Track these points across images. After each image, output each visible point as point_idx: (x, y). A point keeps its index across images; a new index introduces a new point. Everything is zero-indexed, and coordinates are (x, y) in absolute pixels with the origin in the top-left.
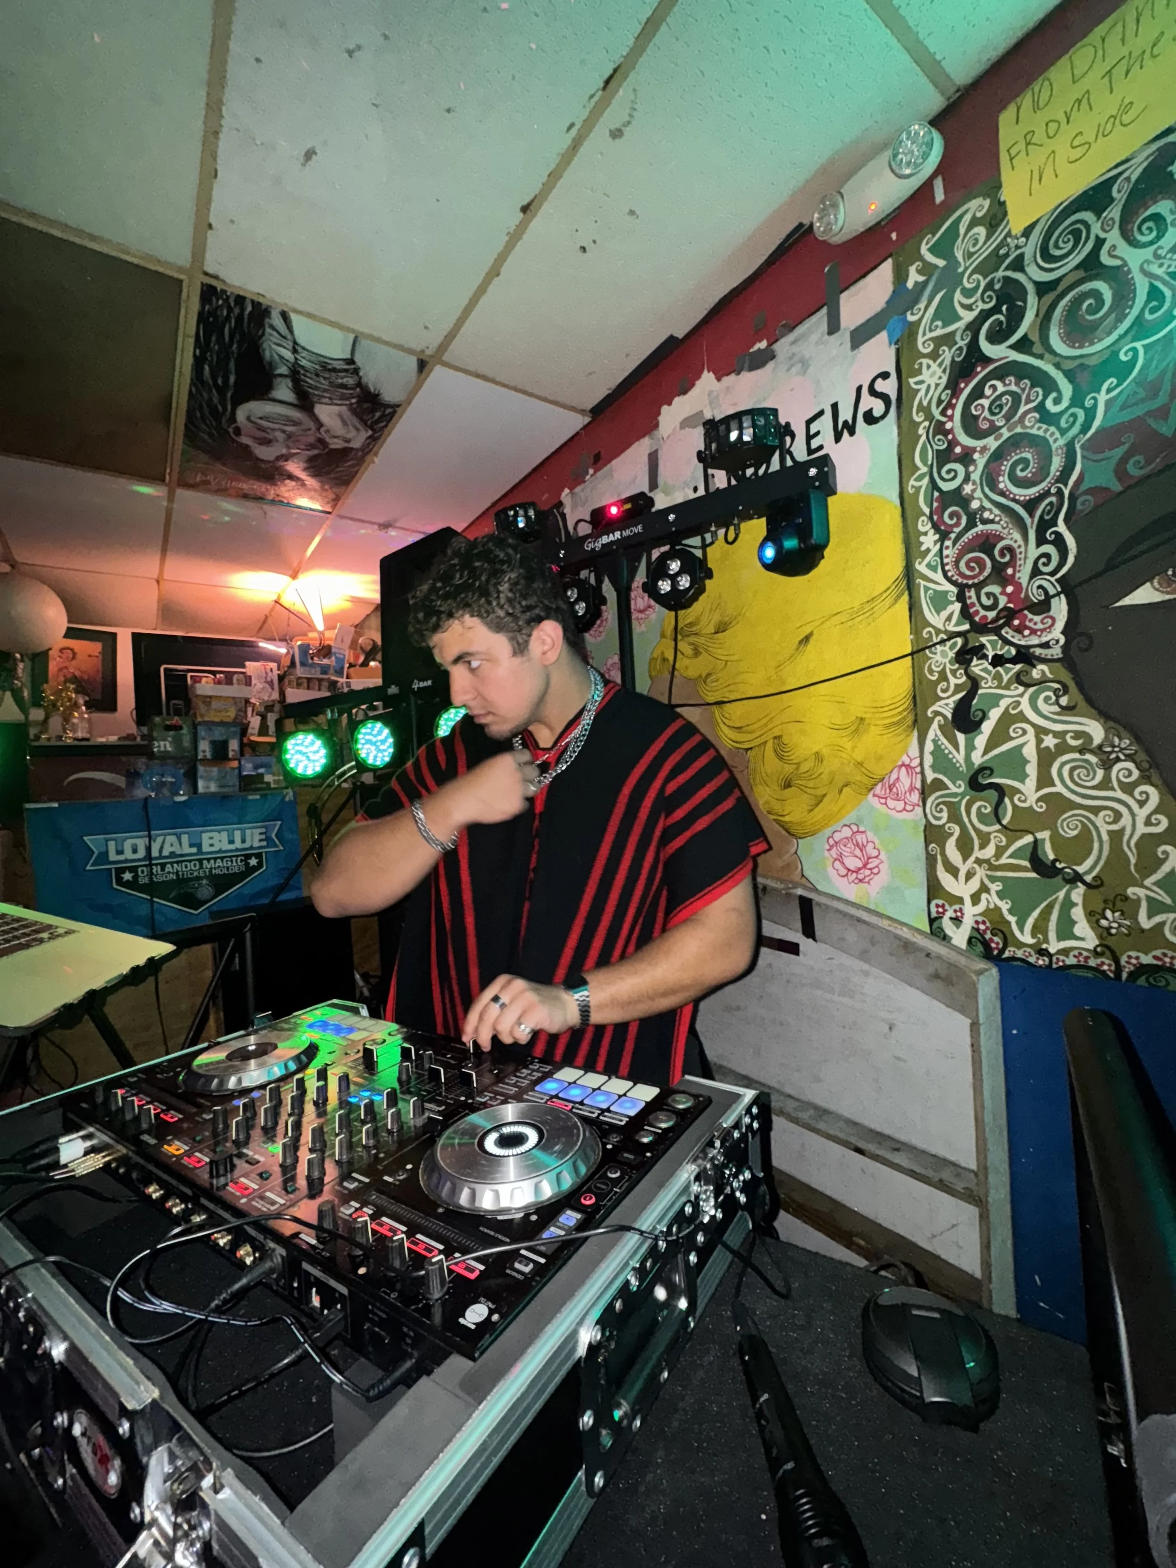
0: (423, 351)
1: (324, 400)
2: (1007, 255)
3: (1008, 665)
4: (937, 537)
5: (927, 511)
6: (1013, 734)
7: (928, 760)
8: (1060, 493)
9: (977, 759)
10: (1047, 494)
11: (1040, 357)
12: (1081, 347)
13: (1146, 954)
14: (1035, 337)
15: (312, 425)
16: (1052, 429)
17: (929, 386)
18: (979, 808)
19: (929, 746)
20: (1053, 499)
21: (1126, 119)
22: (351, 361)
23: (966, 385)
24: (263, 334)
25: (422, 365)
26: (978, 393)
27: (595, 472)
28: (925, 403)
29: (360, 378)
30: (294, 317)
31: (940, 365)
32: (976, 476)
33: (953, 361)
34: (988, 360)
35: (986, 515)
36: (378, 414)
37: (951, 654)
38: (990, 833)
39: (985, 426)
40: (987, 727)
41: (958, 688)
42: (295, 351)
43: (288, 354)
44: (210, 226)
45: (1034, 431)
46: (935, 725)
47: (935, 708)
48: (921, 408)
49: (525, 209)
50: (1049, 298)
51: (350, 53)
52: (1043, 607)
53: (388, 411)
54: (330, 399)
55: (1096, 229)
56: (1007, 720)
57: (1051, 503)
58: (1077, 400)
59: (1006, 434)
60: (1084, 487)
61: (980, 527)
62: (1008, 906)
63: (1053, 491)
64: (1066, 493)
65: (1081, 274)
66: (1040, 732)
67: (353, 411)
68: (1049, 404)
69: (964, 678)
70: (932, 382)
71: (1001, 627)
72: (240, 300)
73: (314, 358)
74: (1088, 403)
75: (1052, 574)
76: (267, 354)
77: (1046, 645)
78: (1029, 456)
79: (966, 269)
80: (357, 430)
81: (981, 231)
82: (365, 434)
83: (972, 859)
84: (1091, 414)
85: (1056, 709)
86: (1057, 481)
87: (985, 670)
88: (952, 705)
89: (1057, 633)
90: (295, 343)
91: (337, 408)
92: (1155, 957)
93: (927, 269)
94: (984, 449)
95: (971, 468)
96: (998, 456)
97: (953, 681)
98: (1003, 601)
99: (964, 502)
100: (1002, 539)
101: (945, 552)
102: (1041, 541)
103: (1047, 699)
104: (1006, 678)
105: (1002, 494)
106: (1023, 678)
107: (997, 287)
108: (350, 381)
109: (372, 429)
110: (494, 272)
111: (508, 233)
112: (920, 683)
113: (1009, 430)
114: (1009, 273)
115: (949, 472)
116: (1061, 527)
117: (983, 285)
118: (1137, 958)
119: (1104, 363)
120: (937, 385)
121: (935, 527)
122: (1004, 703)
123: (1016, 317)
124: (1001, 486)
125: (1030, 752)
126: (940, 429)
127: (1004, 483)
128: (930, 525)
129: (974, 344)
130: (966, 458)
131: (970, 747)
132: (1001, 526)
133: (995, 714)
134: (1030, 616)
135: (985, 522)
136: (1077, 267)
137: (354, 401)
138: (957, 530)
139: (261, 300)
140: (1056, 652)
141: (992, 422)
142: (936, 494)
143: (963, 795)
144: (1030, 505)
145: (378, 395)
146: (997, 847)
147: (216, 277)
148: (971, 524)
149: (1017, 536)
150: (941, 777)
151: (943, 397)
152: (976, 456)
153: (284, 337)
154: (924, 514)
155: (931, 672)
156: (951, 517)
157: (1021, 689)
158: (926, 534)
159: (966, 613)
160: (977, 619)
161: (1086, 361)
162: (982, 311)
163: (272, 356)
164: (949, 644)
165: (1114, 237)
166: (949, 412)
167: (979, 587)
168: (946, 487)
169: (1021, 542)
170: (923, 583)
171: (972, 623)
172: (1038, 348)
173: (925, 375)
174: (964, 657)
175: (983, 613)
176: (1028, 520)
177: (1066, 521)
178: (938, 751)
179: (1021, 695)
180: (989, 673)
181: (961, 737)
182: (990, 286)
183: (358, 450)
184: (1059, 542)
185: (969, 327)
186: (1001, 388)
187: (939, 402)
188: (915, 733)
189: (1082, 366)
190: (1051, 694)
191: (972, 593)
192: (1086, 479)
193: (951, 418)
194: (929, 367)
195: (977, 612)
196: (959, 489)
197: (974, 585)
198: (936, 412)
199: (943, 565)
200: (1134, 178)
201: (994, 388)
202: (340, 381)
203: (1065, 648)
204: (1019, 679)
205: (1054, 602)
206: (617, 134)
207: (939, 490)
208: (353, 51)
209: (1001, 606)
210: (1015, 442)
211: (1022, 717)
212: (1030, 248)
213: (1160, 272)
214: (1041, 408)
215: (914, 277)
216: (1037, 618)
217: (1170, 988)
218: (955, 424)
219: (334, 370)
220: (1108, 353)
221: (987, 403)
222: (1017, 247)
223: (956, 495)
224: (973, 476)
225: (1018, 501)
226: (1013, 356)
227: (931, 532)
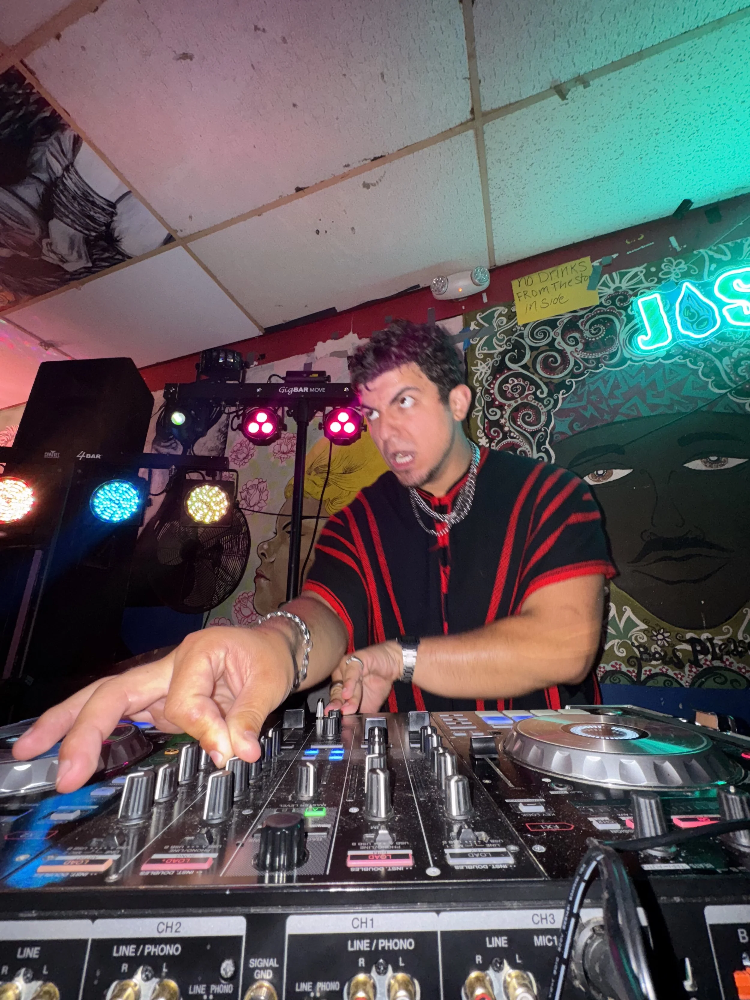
0: (176, 231)
1: (65, 219)
2: (516, 331)
4: (487, 440)
5: (482, 427)
8: (546, 431)
10: (540, 430)
11: (533, 374)
12: (550, 374)
13: (608, 664)
14: (530, 365)
15: (37, 231)
16: (540, 404)
17: (481, 373)
20: (543, 433)
21: (561, 301)
22: (113, 205)
23: (500, 376)
24: (45, 140)
25: (169, 240)
26: (505, 381)
27: (259, 364)
28: (480, 379)
29: (112, 221)
30: (85, 147)
31: (487, 365)
32: (506, 416)
33: (493, 365)
34: (509, 369)
35: (512, 434)
36: (107, 255)
39: (510, 395)
42: (66, 169)
43: (58, 169)
44: (58, 37)
45: (532, 403)
48: (477, 380)
49: (298, 190)
50: (535, 353)
51: (256, 28)
53: (120, 257)
54: (73, 221)
55: (552, 334)
57: (542, 435)
58: (550, 394)
59: (520, 401)
60: (556, 430)
63: (543, 430)
64: (549, 432)
65: (548, 348)
67: (87, 241)
68: (538, 393)
70: (484, 371)
72: (43, 103)
73: (80, 184)
74: (555, 397)
76: (36, 157)
78: (531, 413)
79: (498, 331)
80: (80, 257)
81: (505, 320)
82: (84, 263)
84: (556, 401)
86: (544, 426)
90: (72, 164)
91: (72, 231)
92: (612, 666)
93: (479, 324)
94: (509, 406)
95: (504, 412)
96: (516, 410)
99: (502, 427)
100: (520, 447)
102: (539, 451)
105: (519, 426)
107: (513, 342)
108: (102, 219)
109: (93, 262)
110: (258, 212)
111: (281, 196)
113: (521, 400)
114: (517, 338)
115: (493, 411)
116: (547, 446)
117: (506, 339)
118: (604, 668)
119: (560, 383)
120: (486, 373)
121: (487, 435)
123: (521, 356)
124: (519, 423)
126: (487, 392)
127: (520, 422)
128: (483, 434)
129: (503, 361)
130: (501, 407)
132: (519, 441)
135: (512, 437)
136: (547, 345)
137: (94, 234)
138: (498, 439)
139: (63, 115)
141: (513, 395)
142: (486, 420)
144: (533, 434)
145: (118, 241)
147: (32, 73)
148: (505, 438)
149: (528, 447)
151: (489, 379)
152: (506, 407)
153: (65, 155)
154: (480, 428)
156: (495, 432)
158: (481, 438)
161: (553, 381)
162: (506, 349)
163: (40, 160)
165: (559, 339)
166: (492, 386)
168: (492, 418)
169: (529, 449)
172: (531, 370)
173: (479, 367)
176: (532, 441)
177: (550, 443)
182: (509, 340)
183: (66, 272)
184: (547, 452)
185: (500, 353)
186: (516, 382)
187: (487, 381)
189: (551, 382)
192: (557, 428)
193: (493, 388)
194: (481, 364)
196: (498, 420)
198: (486, 385)
200: (565, 321)
201: (514, 381)
202: (92, 213)
206: (366, 186)
207: (488, 419)
208: (259, 29)
210: (524, 406)
212: (526, 332)
213: (578, 356)
214: (534, 394)
215: (473, 326)
217: (621, 683)
218: (495, 391)
219: (93, 203)
220: (561, 380)
221: (510, 386)
222: (520, 330)
223: (496, 423)
224: (505, 416)
225: (527, 431)
226: (521, 370)
227: (484, 438)
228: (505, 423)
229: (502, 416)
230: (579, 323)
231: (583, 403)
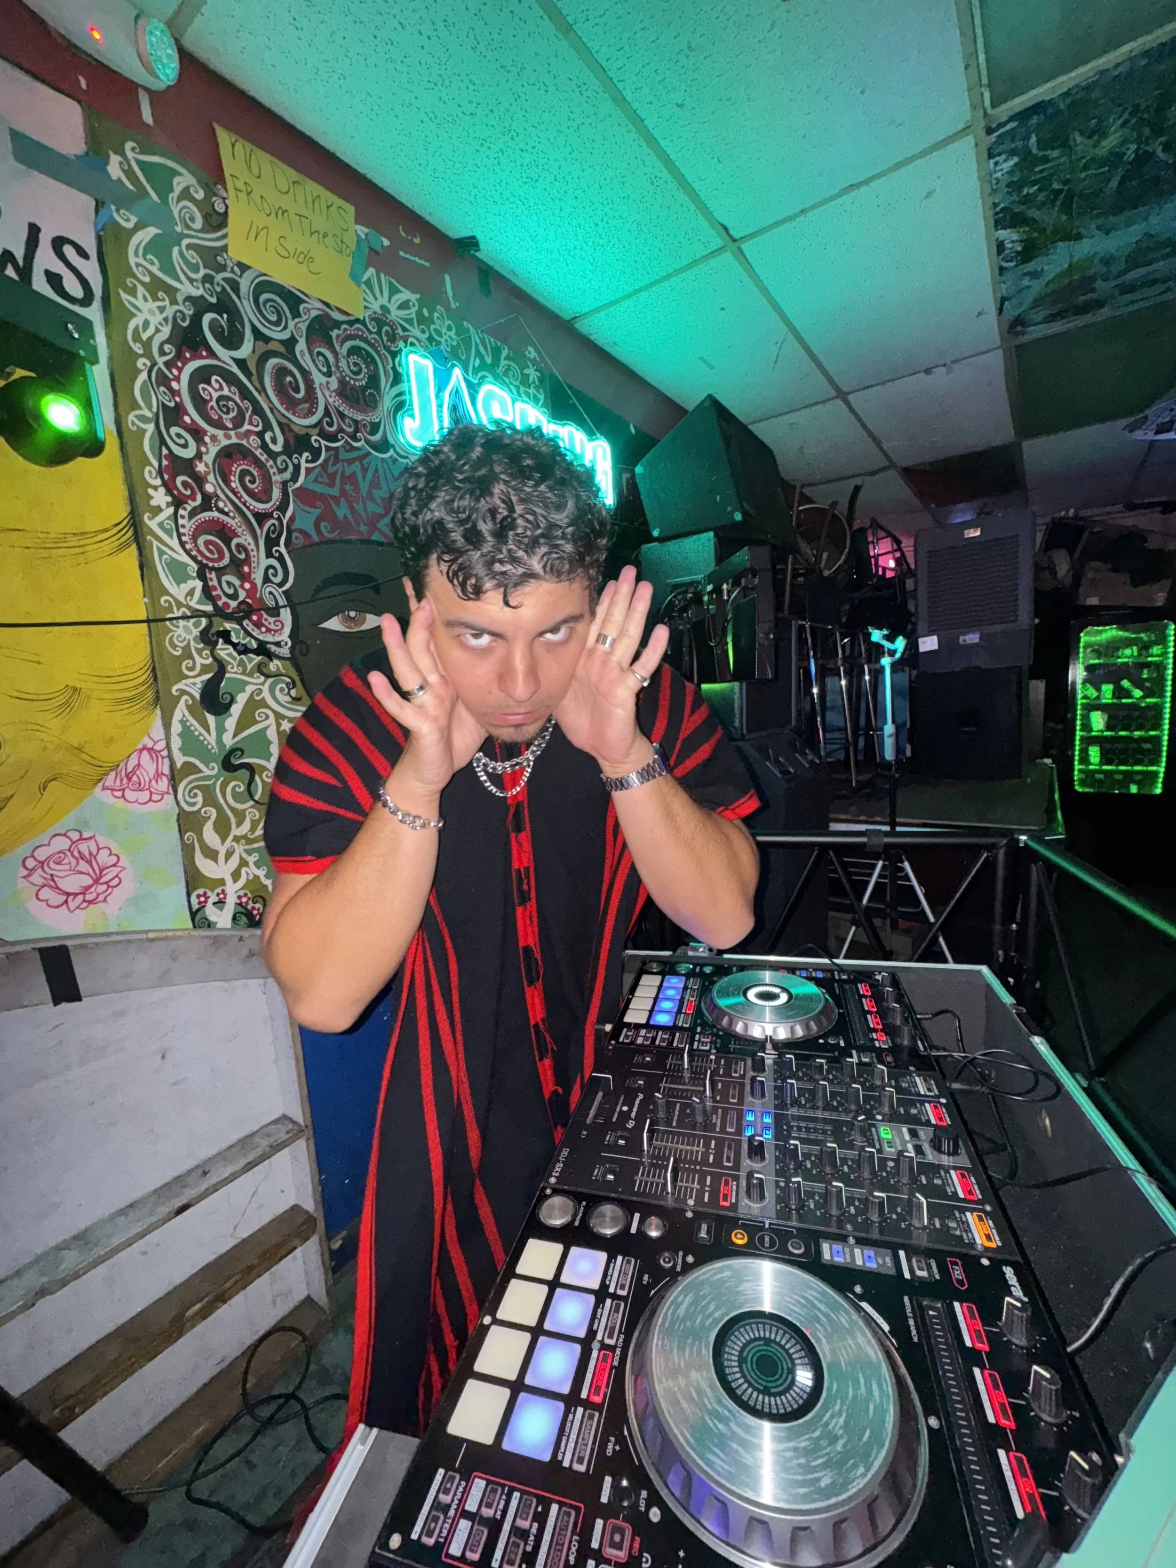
2: (223, 267)
3: (251, 655)
5: (156, 464)
6: (258, 719)
7: (176, 743)
8: (280, 521)
9: (228, 740)
10: (271, 516)
11: (259, 392)
12: (287, 410)
14: (252, 368)
16: (271, 463)
17: (147, 321)
18: (234, 788)
19: (176, 728)
21: (310, 266)
23: (192, 359)
28: (144, 337)
31: (161, 310)
32: (209, 458)
33: (175, 319)
34: (212, 352)
35: (221, 505)
37: (196, 632)
38: (245, 810)
39: (214, 415)
40: (236, 710)
41: (205, 669)
45: (257, 453)
46: (181, 705)
47: (180, 685)
48: (138, 337)
50: (262, 346)
52: (274, 612)
55: (291, 325)
56: (253, 704)
57: (274, 525)
58: (287, 451)
59: (234, 440)
60: (296, 525)
61: (215, 514)
62: (264, 873)
63: (275, 516)
64: (285, 522)
65: (282, 349)
66: (279, 717)
68: (267, 438)
69: (211, 660)
70: (153, 320)
71: (243, 618)
74: (295, 461)
75: (280, 585)
77: (278, 644)
78: (255, 473)
79: (183, 236)
81: (197, 216)
83: (231, 838)
84: (297, 469)
85: (288, 699)
86: (277, 509)
87: (230, 655)
88: (200, 686)
89: (284, 636)
93: (132, 176)
94: (214, 438)
95: (203, 449)
96: (228, 455)
97: (199, 661)
98: (242, 595)
99: (199, 479)
100: (237, 535)
101: (181, 521)
102: (269, 555)
103: (282, 690)
104: (249, 667)
105: (234, 493)
106: (265, 670)
112: (161, 655)
113: (237, 436)
115: (178, 436)
116: (282, 549)
117: (202, 271)
119: (302, 437)
120: (157, 330)
121: (169, 487)
122: (249, 689)
123: (236, 336)
125: (272, 734)
126: (165, 381)
127: (235, 483)
128: (159, 481)
129: (197, 322)
130: (196, 434)
131: (221, 730)
132: (235, 522)
133: (242, 699)
134: (265, 616)
135: (221, 511)
136: (282, 343)
138: (192, 504)
140: (285, 651)
141: (220, 417)
142: (165, 451)
143: (217, 777)
144: (261, 517)
146: (252, 821)
148: (206, 506)
149: (250, 540)
150: (192, 760)
151: (167, 348)
152: (207, 439)
154: (152, 465)
155: (174, 647)
156: (184, 485)
157: (262, 678)
158: (155, 488)
159: (208, 593)
160: (220, 603)
161: (293, 427)
162: (203, 297)
164: (193, 621)
165: (302, 344)
166: (175, 371)
167: (220, 572)
168: (178, 451)
169: (253, 546)
170: (155, 543)
171: (215, 606)
172: (256, 381)
173: (141, 304)
174: (208, 638)
175: (224, 599)
176: (258, 531)
177: (287, 545)
178: (186, 733)
179: (263, 684)
180: (234, 659)
181: (211, 719)
182: (209, 279)
184: (281, 559)
185: (190, 299)
186: (226, 392)
187: (162, 352)
188: (158, 712)
189: (288, 425)
190: (284, 686)
191: (213, 575)
192: (297, 520)
193: (177, 379)
194: (145, 298)
195: (219, 598)
196: (191, 462)
197: (213, 569)
198: (159, 360)
199: (179, 535)
200: (313, 314)
201: (220, 385)
203: (292, 650)
204: (260, 669)
205: (282, 611)
207: (168, 448)
209: (241, 598)
210: (243, 452)
211: (263, 704)
212: (245, 285)
213: (330, 400)
214: (261, 437)
215: (116, 168)
216: (272, 620)
218: (183, 390)
220: (304, 431)
221: (215, 395)
222: (233, 271)
223: (188, 466)
224: (205, 457)
225: (248, 508)
226: (235, 369)
227: (162, 490)
228: (207, 473)
229: (199, 456)
230: (334, 333)
231: (335, 492)
